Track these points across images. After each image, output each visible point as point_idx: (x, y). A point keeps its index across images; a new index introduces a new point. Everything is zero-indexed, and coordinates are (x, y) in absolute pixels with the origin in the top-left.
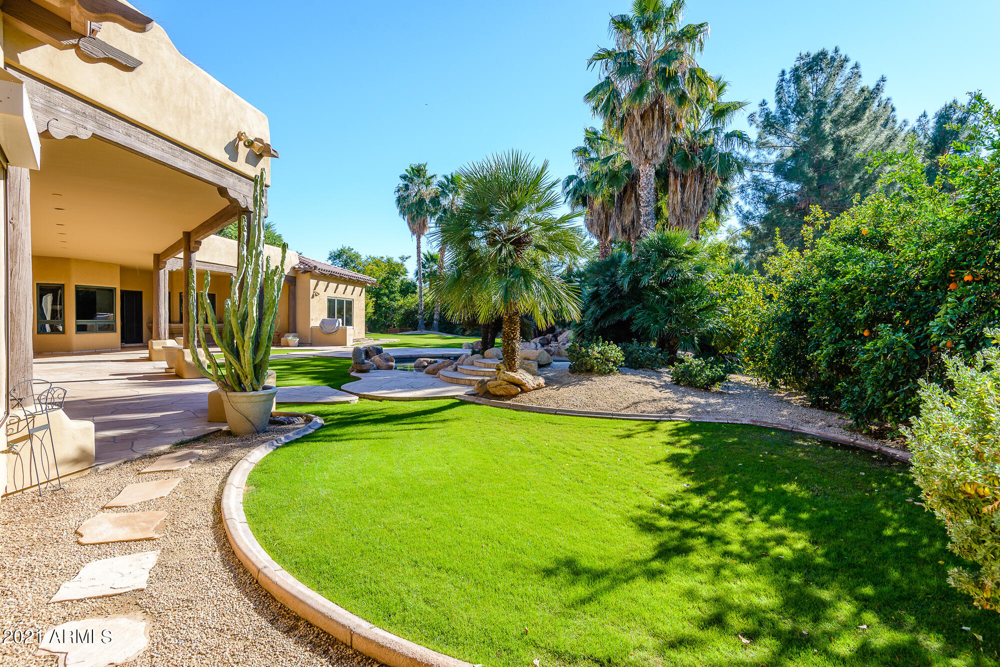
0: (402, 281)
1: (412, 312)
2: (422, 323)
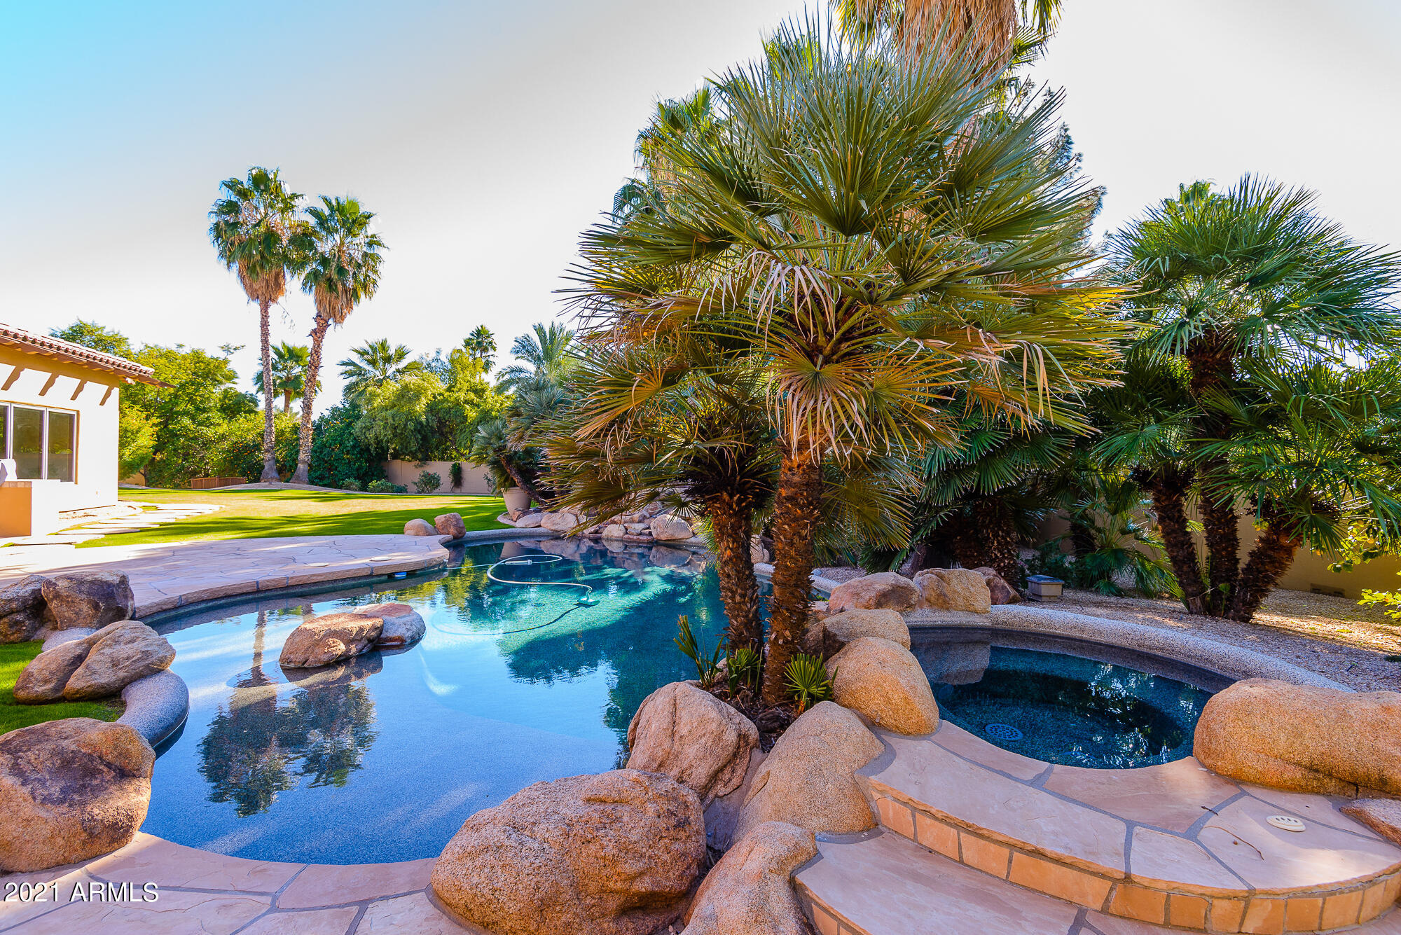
0: (225, 391)
1: (246, 447)
2: (271, 468)
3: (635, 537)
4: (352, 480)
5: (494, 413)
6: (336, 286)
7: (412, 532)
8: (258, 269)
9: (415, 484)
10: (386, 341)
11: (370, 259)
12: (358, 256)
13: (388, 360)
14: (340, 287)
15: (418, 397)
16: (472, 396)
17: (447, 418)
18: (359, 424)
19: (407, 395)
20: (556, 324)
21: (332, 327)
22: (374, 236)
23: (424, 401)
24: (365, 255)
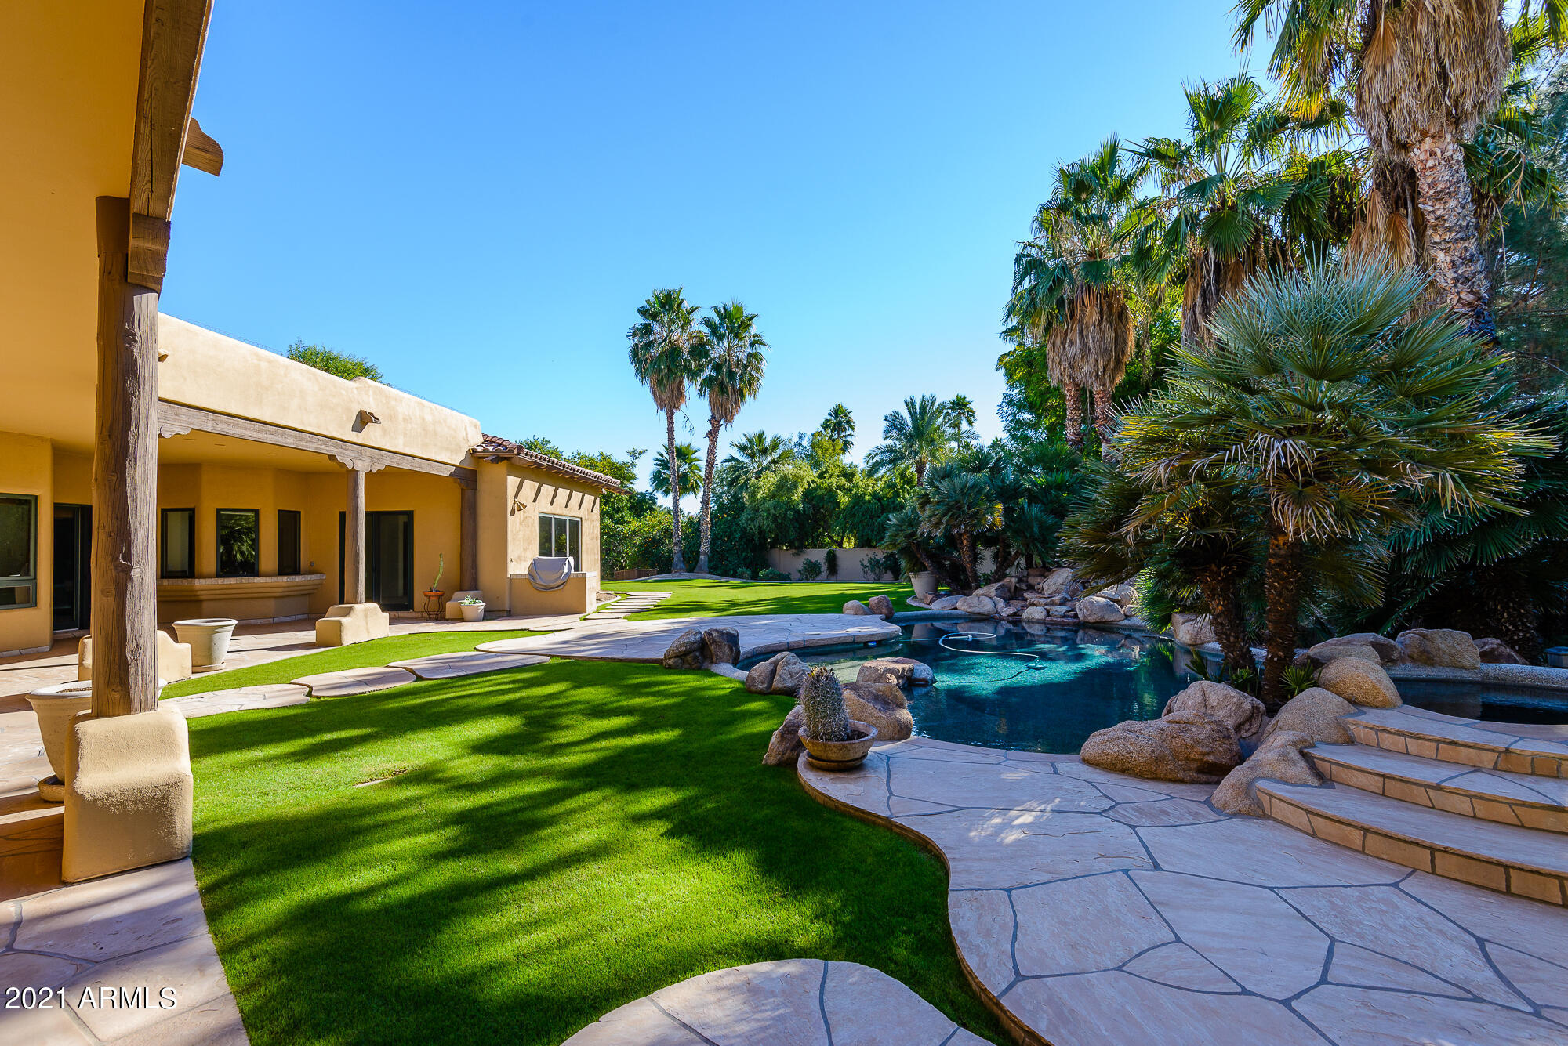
0: (631, 491)
1: (654, 540)
2: (679, 560)
3: (1059, 620)
4: (744, 570)
5: (867, 497)
6: (727, 388)
7: (852, 612)
8: (665, 382)
9: (799, 571)
10: (763, 434)
11: (755, 357)
12: (744, 358)
13: (765, 452)
14: (730, 388)
15: (795, 486)
16: (843, 481)
17: (821, 504)
18: (745, 516)
19: (785, 485)
20: (927, 396)
21: (723, 426)
22: (756, 336)
23: (801, 489)
24: (750, 355)
